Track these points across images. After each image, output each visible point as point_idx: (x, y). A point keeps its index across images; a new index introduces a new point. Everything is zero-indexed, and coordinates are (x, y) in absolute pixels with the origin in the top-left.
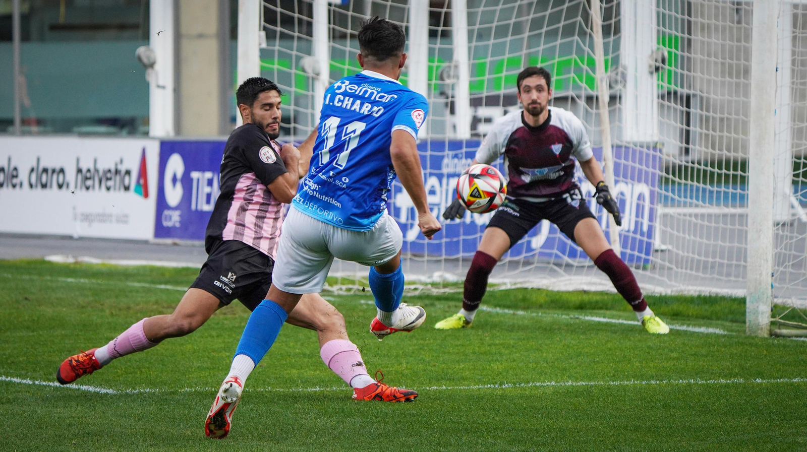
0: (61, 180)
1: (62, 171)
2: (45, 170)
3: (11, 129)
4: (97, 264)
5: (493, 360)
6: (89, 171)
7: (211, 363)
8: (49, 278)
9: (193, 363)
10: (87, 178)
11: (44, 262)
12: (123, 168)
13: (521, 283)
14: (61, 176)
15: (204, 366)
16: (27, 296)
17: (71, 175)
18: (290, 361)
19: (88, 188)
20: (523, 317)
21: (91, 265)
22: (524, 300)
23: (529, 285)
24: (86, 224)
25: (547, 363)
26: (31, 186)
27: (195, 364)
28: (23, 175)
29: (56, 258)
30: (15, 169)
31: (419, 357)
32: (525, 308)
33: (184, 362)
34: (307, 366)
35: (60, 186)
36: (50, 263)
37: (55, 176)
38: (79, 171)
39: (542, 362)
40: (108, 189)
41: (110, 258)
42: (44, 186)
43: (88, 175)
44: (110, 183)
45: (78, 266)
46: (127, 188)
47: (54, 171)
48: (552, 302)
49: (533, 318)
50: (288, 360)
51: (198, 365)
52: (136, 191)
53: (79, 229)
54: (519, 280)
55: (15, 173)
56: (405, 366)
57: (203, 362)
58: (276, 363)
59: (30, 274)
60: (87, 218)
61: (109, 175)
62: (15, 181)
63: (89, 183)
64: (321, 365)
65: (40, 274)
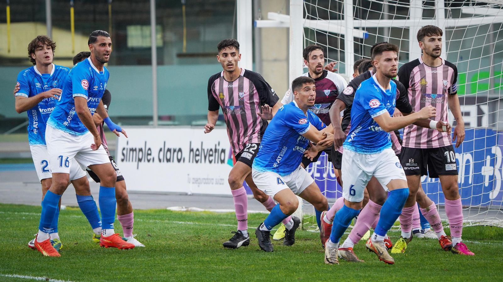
0: (179, 157)
1: (180, 150)
2: (169, 150)
3: (151, 123)
4: (201, 212)
5: (453, 274)
6: (198, 150)
7: (266, 277)
8: (167, 221)
9: (254, 277)
10: (197, 155)
11: (166, 211)
12: (220, 148)
13: (479, 222)
14: (180, 153)
15: (261, 279)
16: (150, 234)
17: (186, 153)
18: (318, 275)
19: (197, 162)
20: (478, 245)
21: (196, 212)
22: (481, 233)
23: (485, 224)
24: (196, 185)
25: (490, 276)
26: (160, 160)
27: (255, 278)
28: (155, 154)
29: (175, 208)
30: (150, 149)
31: (404, 272)
32: (480, 240)
33: (248, 277)
34: (330, 279)
35: (179, 161)
36: (170, 211)
37: (176, 154)
38: (192, 150)
39: (486, 275)
40: (210, 162)
41: (211, 208)
42: (168, 160)
43: (197, 153)
44: (211, 158)
45: (188, 213)
46: (223, 162)
47: (175, 151)
48: (499, 235)
49: (484, 246)
50: (317, 275)
51: (257, 278)
52: (228, 163)
53: (191, 189)
54: (478, 221)
55: (149, 152)
56: (394, 278)
57: (261, 277)
58: (309, 277)
59: (155, 219)
60: (197, 181)
61: (211, 153)
62: (149, 157)
63: (198, 158)
64: (339, 278)
65: (161, 219)
